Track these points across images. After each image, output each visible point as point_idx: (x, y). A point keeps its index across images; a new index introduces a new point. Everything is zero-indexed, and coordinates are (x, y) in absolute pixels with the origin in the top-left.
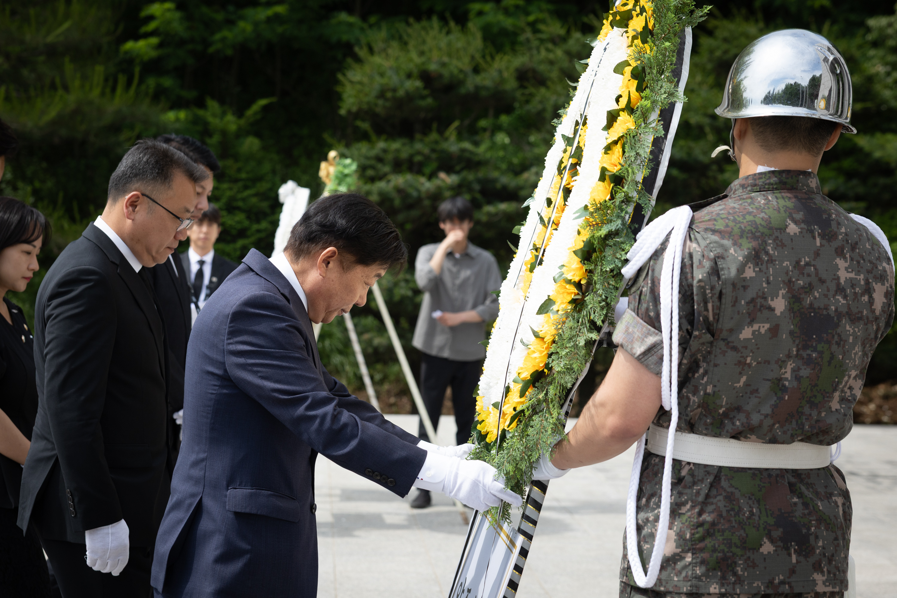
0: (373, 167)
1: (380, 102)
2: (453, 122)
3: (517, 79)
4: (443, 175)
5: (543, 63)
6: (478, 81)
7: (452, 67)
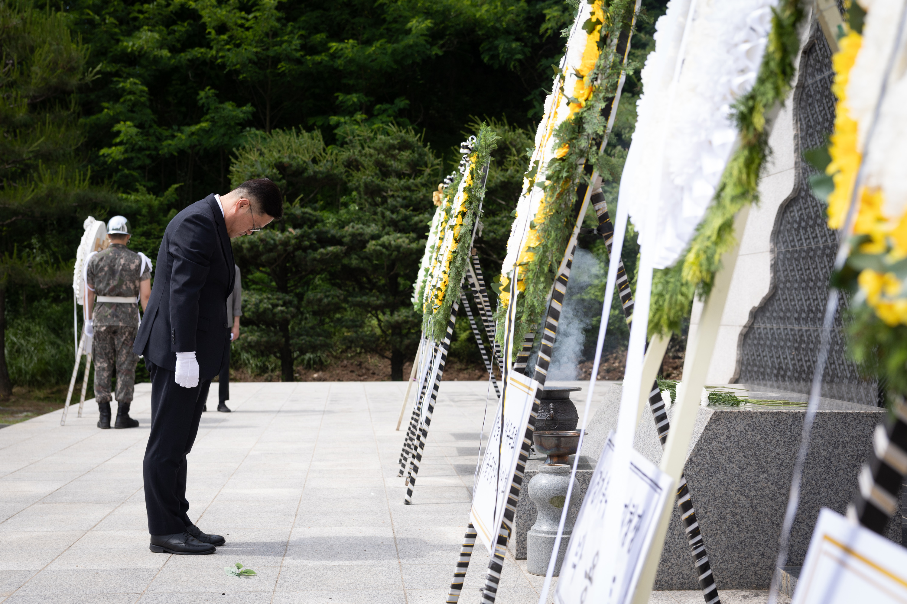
2: (299, 195)
3: (345, 166)
4: (291, 230)
5: (365, 155)
6: (317, 168)
7: (299, 160)
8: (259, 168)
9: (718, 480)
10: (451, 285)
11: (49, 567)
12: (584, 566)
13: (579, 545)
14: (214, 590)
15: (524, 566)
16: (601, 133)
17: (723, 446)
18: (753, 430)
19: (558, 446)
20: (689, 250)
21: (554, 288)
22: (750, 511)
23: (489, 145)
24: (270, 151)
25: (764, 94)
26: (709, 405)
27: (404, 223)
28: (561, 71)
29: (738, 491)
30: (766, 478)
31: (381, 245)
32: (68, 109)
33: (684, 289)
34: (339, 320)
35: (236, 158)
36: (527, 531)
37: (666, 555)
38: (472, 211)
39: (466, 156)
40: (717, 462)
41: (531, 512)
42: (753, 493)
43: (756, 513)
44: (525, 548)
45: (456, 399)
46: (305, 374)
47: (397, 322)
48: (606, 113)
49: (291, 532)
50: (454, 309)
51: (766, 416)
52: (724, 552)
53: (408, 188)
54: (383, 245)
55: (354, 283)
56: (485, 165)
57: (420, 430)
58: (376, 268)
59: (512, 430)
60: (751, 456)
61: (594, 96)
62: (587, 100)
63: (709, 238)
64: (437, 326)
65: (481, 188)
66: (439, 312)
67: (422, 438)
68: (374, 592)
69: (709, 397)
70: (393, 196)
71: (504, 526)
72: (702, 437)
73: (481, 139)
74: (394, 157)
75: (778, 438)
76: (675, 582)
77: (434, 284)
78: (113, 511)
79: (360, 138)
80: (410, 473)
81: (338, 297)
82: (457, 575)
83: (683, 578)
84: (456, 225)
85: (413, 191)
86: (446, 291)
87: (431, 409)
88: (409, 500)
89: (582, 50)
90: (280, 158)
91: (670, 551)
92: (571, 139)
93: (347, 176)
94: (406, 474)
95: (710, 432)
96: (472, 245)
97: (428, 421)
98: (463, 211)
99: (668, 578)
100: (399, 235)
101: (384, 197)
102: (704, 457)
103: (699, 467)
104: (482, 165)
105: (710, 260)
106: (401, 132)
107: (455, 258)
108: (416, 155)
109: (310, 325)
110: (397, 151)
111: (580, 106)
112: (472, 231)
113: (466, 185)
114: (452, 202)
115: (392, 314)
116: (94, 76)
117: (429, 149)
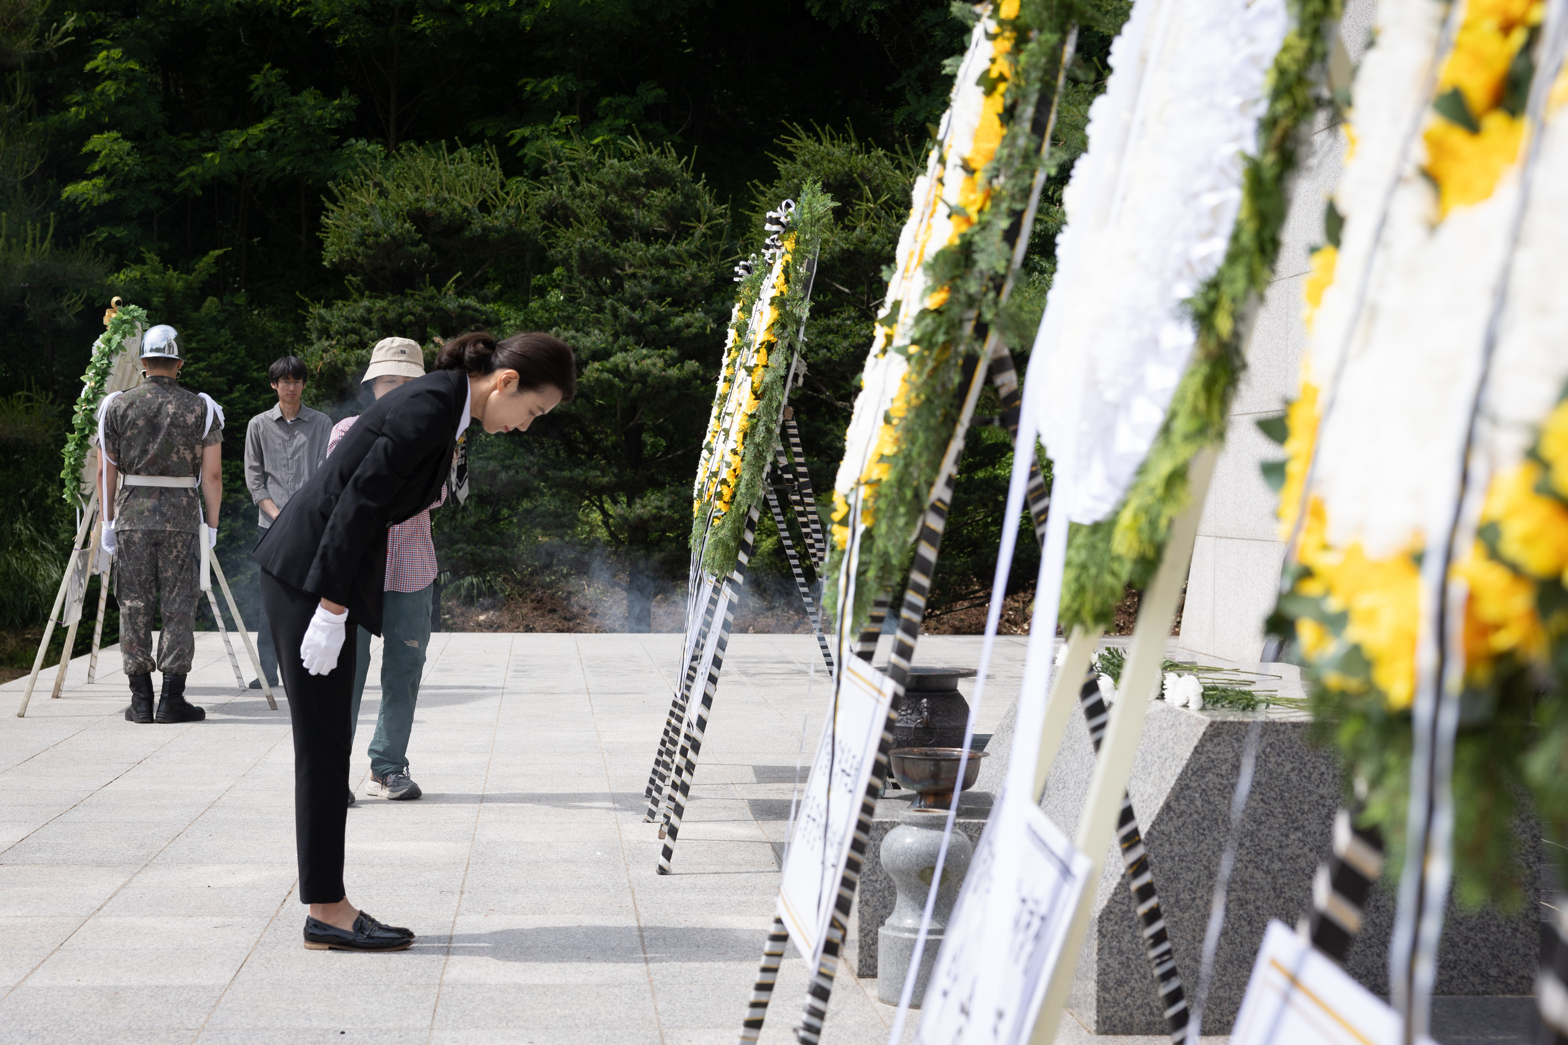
0: (354, 331)
1: (361, 250)
2: (455, 273)
3: (543, 218)
4: (437, 339)
5: (581, 196)
6: (488, 221)
7: (455, 204)
8: (376, 222)
9: (1216, 843)
10: (746, 476)
11: (29, 982)
12: (958, 995)
13: (954, 959)
14: (326, 1026)
15: (871, 988)
16: (1002, 271)
17: (1225, 782)
18: (1279, 755)
19: (935, 777)
20: (1124, 504)
21: (924, 523)
22: (1272, 897)
23: (818, 220)
24: (398, 186)
25: (1232, 281)
26: (1203, 709)
27: (654, 327)
28: (941, 144)
29: (1250, 861)
30: (1300, 840)
31: (609, 371)
32: (10, 100)
33: (1116, 566)
34: (528, 512)
35: (334, 201)
36: (878, 926)
37: (1122, 973)
38: (786, 342)
39: (776, 236)
40: (1214, 811)
41: (886, 893)
42: (1277, 866)
43: (1282, 900)
44: (874, 957)
45: (752, 671)
46: (463, 614)
47: (640, 518)
48: (1011, 236)
49: (454, 922)
50: (750, 519)
51: (1302, 729)
52: (1225, 969)
53: (664, 262)
54: (615, 371)
55: (558, 442)
56: (811, 257)
57: (687, 737)
58: (601, 414)
59: (850, 760)
60: (1275, 799)
61: (993, 206)
62: (980, 211)
63: (1152, 490)
64: (720, 551)
65: (802, 299)
66: (724, 524)
67: (691, 754)
68: (607, 1032)
69: (1203, 695)
70: (634, 276)
71: (834, 924)
72: (1187, 766)
73: (803, 207)
74: (637, 201)
75: (1323, 769)
76: (1137, 1021)
77: (714, 469)
78: (130, 880)
79: (571, 163)
80: (667, 817)
81: (528, 469)
82: (755, 1005)
83: (1151, 1013)
84: (757, 366)
85: (674, 267)
86: (737, 486)
87: (707, 701)
88: (666, 867)
89: (976, 122)
90: (417, 200)
91: (1129, 967)
92: (953, 279)
93: (546, 237)
94: (660, 818)
95: (1203, 758)
96: (785, 401)
97: (702, 724)
98: (769, 341)
99: (1124, 1014)
100: (645, 351)
101: (617, 275)
102: (1192, 801)
103: (1181, 819)
104: (804, 257)
105: (1153, 524)
106: (650, 152)
107: (754, 427)
108: (679, 197)
109: (473, 520)
110: (643, 189)
111: (968, 220)
112: (785, 378)
113: (775, 293)
114: (750, 312)
115: (630, 504)
116: (61, 39)
117: (705, 185)
